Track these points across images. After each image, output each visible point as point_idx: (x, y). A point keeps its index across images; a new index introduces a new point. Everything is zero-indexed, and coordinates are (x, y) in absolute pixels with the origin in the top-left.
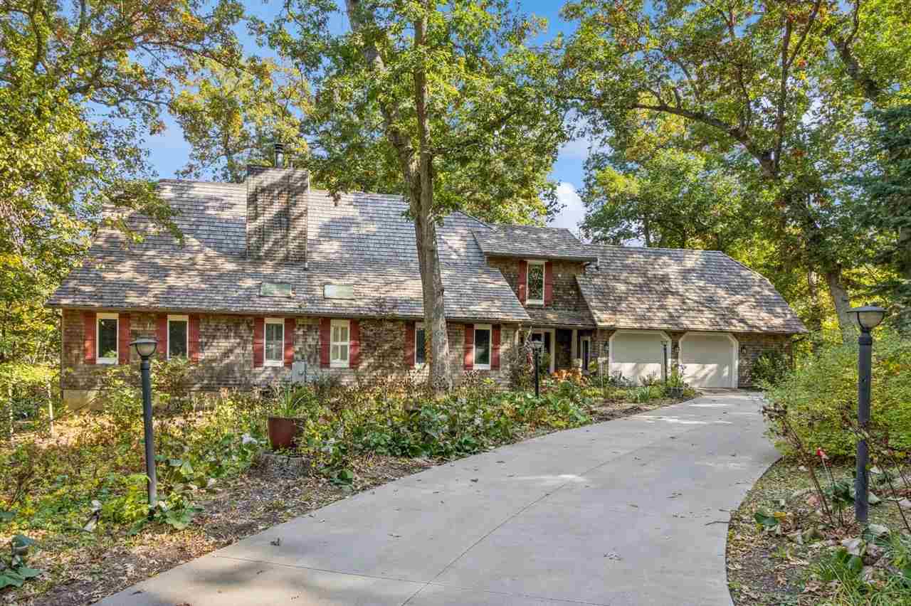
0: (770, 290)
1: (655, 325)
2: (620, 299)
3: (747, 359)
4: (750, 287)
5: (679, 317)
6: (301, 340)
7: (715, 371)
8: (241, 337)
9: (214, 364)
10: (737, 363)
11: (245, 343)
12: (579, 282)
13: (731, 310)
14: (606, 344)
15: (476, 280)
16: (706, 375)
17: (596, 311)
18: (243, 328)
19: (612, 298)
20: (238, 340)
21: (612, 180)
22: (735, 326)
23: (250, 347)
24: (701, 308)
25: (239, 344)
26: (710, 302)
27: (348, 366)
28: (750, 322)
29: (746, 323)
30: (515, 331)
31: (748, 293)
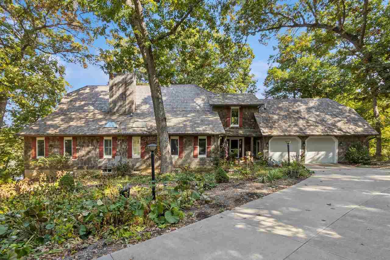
0: (355, 114)
1: (292, 134)
2: (274, 122)
3: (343, 149)
4: (344, 113)
5: (305, 129)
6: (119, 146)
7: (325, 155)
8: (94, 146)
9: (83, 158)
10: (337, 151)
11: (96, 148)
12: (255, 115)
13: (334, 125)
14: (267, 143)
15: (205, 117)
16: (320, 157)
17: (262, 128)
18: (95, 142)
19: (271, 122)
20: (93, 147)
21: (275, 72)
22: (336, 132)
23: (98, 150)
24: (317, 125)
25: (93, 149)
26: (322, 122)
27: (140, 157)
28: (344, 130)
29: (342, 131)
30: (218, 139)
31: (343, 116)
